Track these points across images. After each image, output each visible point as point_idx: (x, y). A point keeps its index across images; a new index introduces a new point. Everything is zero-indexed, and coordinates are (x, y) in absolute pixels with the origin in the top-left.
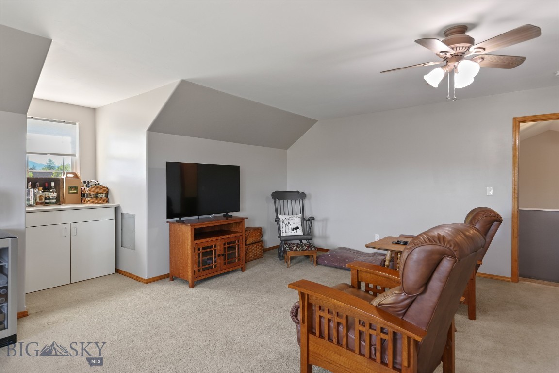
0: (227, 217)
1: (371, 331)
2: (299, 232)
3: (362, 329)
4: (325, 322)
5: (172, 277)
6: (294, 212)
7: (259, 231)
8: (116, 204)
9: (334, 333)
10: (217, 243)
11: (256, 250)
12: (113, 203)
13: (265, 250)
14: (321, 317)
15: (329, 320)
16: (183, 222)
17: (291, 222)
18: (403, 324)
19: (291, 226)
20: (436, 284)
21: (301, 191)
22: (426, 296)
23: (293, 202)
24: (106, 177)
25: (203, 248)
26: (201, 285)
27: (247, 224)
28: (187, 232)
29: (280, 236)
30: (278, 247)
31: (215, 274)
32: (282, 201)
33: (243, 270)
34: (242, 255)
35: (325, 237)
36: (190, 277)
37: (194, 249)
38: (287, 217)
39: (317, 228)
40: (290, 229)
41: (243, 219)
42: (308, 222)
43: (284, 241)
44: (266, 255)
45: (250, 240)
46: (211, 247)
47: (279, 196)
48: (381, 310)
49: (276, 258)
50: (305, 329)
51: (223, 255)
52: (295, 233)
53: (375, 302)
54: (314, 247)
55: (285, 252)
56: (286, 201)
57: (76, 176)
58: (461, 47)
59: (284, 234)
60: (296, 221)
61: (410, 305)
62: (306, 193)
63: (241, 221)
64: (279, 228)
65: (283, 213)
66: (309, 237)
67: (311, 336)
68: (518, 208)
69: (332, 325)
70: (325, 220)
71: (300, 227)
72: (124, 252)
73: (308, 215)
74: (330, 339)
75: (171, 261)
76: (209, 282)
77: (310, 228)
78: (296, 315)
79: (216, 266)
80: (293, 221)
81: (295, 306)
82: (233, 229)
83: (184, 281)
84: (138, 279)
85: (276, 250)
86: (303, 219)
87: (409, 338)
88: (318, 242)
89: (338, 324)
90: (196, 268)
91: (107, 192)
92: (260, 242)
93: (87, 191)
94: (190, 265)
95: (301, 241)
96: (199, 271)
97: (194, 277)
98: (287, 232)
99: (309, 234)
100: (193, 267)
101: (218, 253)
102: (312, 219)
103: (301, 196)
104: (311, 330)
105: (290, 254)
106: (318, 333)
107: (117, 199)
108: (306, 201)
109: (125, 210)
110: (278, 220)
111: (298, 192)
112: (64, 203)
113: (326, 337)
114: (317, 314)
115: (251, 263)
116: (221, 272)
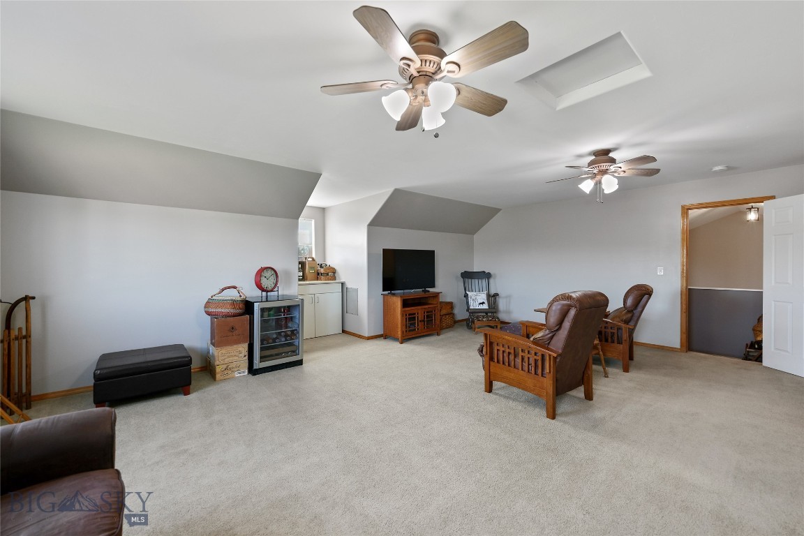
0: (425, 291)
1: (529, 355)
2: (485, 306)
3: (523, 354)
4: (501, 353)
5: (386, 335)
6: (481, 289)
7: (451, 305)
8: (342, 281)
9: (506, 359)
10: (419, 311)
11: (448, 320)
12: (340, 279)
13: (456, 322)
14: (498, 350)
15: (503, 352)
16: (394, 294)
17: (478, 297)
18: (548, 349)
19: (478, 300)
20: (567, 324)
21: (487, 271)
22: (561, 332)
23: (480, 281)
24: (333, 260)
25: (410, 315)
26: (410, 342)
27: (442, 299)
28: (397, 302)
29: (468, 309)
30: (466, 320)
31: (418, 335)
32: (470, 280)
33: (438, 334)
34: (438, 322)
35: (508, 312)
36: (400, 336)
37: (402, 315)
38: (475, 293)
39: (502, 304)
40: (477, 303)
41: (439, 293)
42: (493, 298)
43: (472, 313)
44: (456, 325)
45: (444, 312)
46: (415, 314)
47: (467, 276)
48: (536, 342)
49: (466, 328)
50: (488, 359)
51: (424, 321)
52: (482, 307)
53: (532, 339)
54: (498, 318)
55: (473, 322)
56: (473, 280)
57: (313, 260)
58: (604, 166)
59: (471, 307)
60: (482, 297)
61: (552, 338)
62: (492, 273)
63: (437, 295)
64: (468, 303)
65: (470, 289)
66: (493, 310)
67: (492, 363)
68: (687, 287)
69: (505, 355)
70: (509, 297)
71: (486, 302)
72: (348, 317)
73: (492, 292)
74: (503, 363)
75: (384, 324)
76: (413, 341)
77: (495, 302)
78: (482, 351)
79: (418, 329)
80: (480, 297)
81: (481, 345)
82: (430, 302)
83: (395, 339)
84: (360, 337)
85: (465, 322)
86: (489, 296)
87: (550, 355)
88: (503, 316)
89: (509, 353)
90: (404, 330)
91: (334, 271)
92: (452, 314)
93: (322, 271)
94: (399, 326)
95: (487, 314)
96: (406, 331)
97: (402, 336)
98: (474, 305)
99: (494, 308)
100: (402, 329)
101: (420, 319)
102: (496, 295)
103: (486, 276)
104: (491, 359)
105: (477, 324)
106: (496, 360)
107: (343, 276)
108: (491, 281)
109: (349, 285)
110: (466, 296)
111: (484, 272)
112: (307, 280)
113: (501, 363)
114: (496, 348)
115: (444, 331)
116: (422, 334)
